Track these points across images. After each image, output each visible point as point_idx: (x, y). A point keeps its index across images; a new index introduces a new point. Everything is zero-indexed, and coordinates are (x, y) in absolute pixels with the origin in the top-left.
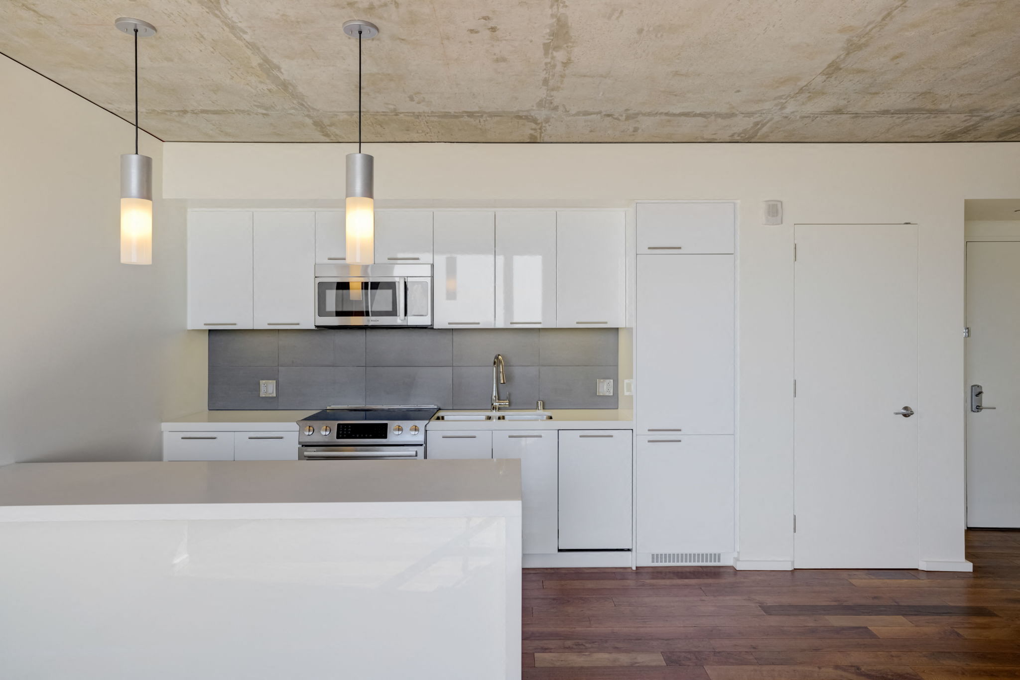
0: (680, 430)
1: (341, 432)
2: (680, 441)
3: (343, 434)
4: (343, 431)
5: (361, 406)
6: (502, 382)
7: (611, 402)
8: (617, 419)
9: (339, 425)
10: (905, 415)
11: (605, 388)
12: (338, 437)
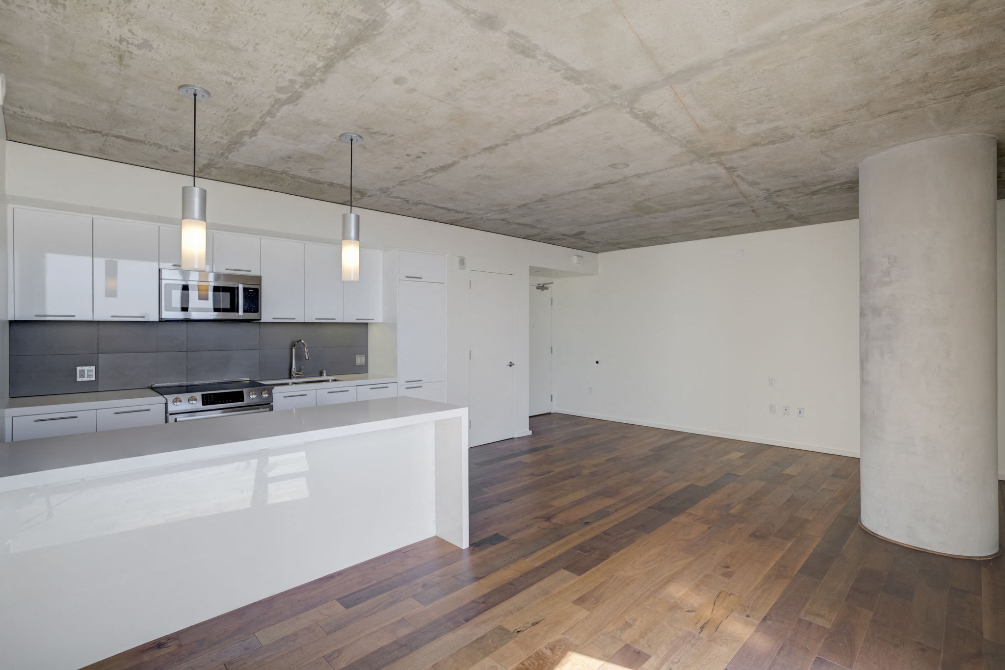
0: (421, 381)
1: (205, 400)
2: (421, 387)
3: (207, 402)
4: (207, 399)
5: (185, 383)
6: (307, 358)
7: (363, 370)
8: (367, 378)
9: (203, 395)
10: (510, 366)
11: (360, 360)
12: (203, 404)
